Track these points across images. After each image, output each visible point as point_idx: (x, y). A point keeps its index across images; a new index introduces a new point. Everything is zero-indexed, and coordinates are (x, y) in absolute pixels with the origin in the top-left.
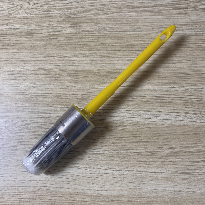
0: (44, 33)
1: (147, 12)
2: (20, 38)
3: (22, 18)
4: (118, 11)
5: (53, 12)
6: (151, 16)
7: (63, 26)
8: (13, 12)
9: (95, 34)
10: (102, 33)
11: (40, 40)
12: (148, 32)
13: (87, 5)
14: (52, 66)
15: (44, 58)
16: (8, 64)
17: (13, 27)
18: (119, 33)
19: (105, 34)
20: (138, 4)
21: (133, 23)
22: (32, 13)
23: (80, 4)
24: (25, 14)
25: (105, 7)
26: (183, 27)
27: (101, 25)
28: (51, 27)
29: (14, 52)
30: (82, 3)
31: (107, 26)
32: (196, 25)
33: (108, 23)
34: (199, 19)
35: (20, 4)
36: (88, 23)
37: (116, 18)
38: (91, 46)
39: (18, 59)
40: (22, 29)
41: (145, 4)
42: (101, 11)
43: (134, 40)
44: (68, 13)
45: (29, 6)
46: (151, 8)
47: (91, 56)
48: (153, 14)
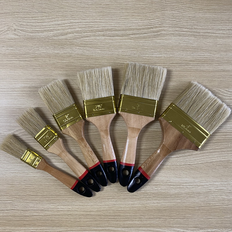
0: (31, 54)
1: (118, 36)
2: (11, 58)
3: (10, 39)
4: (94, 34)
5: (37, 34)
6: (121, 39)
7: (48, 48)
8: (1, 32)
9: (75, 56)
10: (81, 55)
11: (29, 61)
12: (118, 55)
13: (67, 27)
14: (41, 84)
15: (33, 77)
16: (4, 82)
17: (4, 48)
18: (95, 55)
19: (83, 56)
20: (111, 28)
21: (106, 46)
22: (19, 34)
23: (61, 26)
24: (13, 36)
25: (83, 30)
26: (146, 50)
27: (80, 48)
28: (37, 49)
29: (7, 71)
30: (62, 25)
31: (85, 48)
32: (157, 49)
33: (85, 46)
34: (160, 43)
35: (7, 25)
36: (69, 45)
37: (92, 41)
38: (72, 67)
39: (11, 78)
40: (12, 50)
41: (116, 28)
42: (79, 34)
43: (106, 62)
44: (51, 35)
45: (16, 27)
46: (122, 32)
47: (72, 75)
48: (123, 38)
